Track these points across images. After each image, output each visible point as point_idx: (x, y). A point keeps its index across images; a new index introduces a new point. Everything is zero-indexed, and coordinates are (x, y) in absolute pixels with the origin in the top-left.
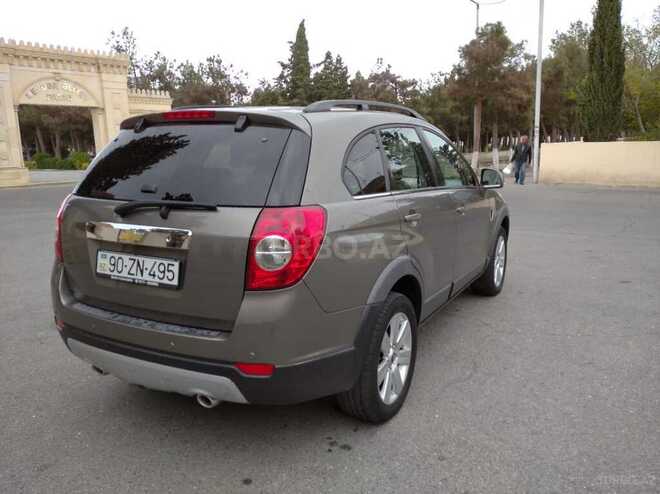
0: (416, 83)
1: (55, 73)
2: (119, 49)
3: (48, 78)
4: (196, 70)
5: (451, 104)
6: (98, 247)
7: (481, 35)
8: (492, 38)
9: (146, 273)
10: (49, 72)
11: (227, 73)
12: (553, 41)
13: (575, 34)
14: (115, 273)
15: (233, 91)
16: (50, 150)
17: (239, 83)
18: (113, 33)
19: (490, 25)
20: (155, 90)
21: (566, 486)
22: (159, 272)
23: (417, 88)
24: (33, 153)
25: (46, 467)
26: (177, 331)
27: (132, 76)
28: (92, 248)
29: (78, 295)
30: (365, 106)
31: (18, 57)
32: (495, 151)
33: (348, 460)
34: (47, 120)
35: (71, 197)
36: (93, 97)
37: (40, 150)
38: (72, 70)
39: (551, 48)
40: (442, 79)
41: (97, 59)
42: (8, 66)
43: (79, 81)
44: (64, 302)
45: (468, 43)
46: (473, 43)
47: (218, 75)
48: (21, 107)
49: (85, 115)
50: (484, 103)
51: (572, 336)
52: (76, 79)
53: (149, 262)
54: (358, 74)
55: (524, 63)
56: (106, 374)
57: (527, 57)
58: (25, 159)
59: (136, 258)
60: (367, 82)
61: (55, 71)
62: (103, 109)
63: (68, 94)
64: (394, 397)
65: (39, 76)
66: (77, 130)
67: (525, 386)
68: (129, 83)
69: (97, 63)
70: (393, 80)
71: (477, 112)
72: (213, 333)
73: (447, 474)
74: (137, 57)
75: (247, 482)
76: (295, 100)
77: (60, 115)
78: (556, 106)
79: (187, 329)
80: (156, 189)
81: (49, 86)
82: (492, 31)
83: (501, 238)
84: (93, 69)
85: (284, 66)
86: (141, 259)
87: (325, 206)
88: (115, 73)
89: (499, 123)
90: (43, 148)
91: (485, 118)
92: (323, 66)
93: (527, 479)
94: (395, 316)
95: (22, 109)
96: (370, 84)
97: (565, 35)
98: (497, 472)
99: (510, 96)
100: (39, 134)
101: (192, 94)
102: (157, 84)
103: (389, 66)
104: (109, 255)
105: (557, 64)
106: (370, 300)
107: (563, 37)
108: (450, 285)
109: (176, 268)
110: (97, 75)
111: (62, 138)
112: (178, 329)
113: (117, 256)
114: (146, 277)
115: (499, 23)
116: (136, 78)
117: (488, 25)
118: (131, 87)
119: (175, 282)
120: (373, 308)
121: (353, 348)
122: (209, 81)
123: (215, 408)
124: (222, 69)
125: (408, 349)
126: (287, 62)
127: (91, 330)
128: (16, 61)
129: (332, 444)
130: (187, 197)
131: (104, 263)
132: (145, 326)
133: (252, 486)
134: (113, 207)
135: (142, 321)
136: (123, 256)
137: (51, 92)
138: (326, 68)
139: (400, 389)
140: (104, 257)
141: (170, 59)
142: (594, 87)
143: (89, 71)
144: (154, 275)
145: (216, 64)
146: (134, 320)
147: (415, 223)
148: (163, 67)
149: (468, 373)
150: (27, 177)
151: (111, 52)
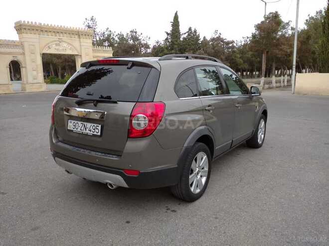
0: (234, 42)
1: (59, 39)
2: (89, 27)
3: (55, 41)
4: (125, 36)
5: (250, 53)
6: (69, 118)
7: (267, 18)
8: (272, 20)
9: (87, 129)
10: (56, 38)
11: (140, 38)
12: (307, 20)
13: (319, 17)
14: (75, 129)
15: (143, 47)
16: (57, 75)
17: (145, 42)
18: (86, 19)
19: (272, 13)
20: (105, 46)
21: (272, 233)
22: (92, 129)
23: (235, 45)
24: (48, 76)
25: (44, 211)
26: (99, 155)
27: (95, 40)
28: (66, 118)
29: (60, 139)
30: (189, 57)
31: (42, 31)
32: (274, 77)
33: (173, 216)
34: (55, 61)
35: (58, 97)
36: (76, 50)
37: (52, 75)
38: (67, 37)
39: (306, 24)
40: (248, 40)
41: (78, 32)
42: (38, 36)
43: (70, 42)
44: (54, 142)
45: (260, 22)
46: (262, 22)
47: (135, 38)
48: (43, 54)
49: (73, 58)
50: (267, 52)
51: (292, 168)
52: (69, 41)
53: (89, 125)
54: (204, 38)
55: (290, 32)
56: (71, 173)
57: (292, 29)
58: (45, 79)
59: (84, 123)
60: (209, 42)
61: (59, 37)
62: (81, 56)
63: (64, 48)
64: (198, 191)
65: (52, 40)
66: (69, 65)
67: (263, 190)
68: (93, 43)
69: (78, 34)
70: (222, 41)
71: (264, 57)
72: (114, 156)
73: (218, 225)
74: (97, 30)
75: (128, 222)
76: (173, 51)
77: (61, 58)
78: (307, 54)
79: (103, 154)
80: (93, 94)
81: (56, 45)
82: (273, 17)
83: (262, 120)
84: (76, 37)
85: (168, 34)
86: (85, 123)
87: (165, 102)
88: (86, 38)
89: (276, 63)
90: (53, 74)
91: (268, 60)
92: (187, 34)
93: (254, 229)
94: (199, 153)
95: (44, 55)
96: (210, 43)
97: (313, 17)
98: (241, 225)
99: (281, 50)
100: (51, 67)
101: (123, 48)
102: (106, 44)
103: (220, 34)
104: (73, 121)
105: (308, 33)
106: (186, 145)
107: (312, 18)
108: (231, 141)
109: (99, 128)
110: (78, 39)
111: (62, 69)
112: (100, 154)
113: (76, 122)
114: (87, 131)
115: (276, 12)
116: (97, 41)
117: (270, 13)
118: (94, 45)
119: (99, 134)
120: (187, 149)
121: (176, 166)
122: (131, 42)
123: (115, 189)
124: (137, 36)
125: (206, 169)
126: (169, 32)
127: (65, 154)
128: (41, 33)
129: (167, 209)
130: (109, 98)
131: (71, 125)
132: (87, 152)
133: (130, 224)
134: (75, 101)
135: (85, 150)
136: (78, 122)
137: (57, 47)
138: (189, 35)
139: (202, 187)
140: (71, 122)
141: (113, 31)
142: (325, 45)
143: (75, 37)
144: (91, 131)
145: (134, 34)
146: (82, 150)
147: (211, 111)
148: (109, 35)
149: (237, 182)
150: (45, 87)
151: (85, 29)
